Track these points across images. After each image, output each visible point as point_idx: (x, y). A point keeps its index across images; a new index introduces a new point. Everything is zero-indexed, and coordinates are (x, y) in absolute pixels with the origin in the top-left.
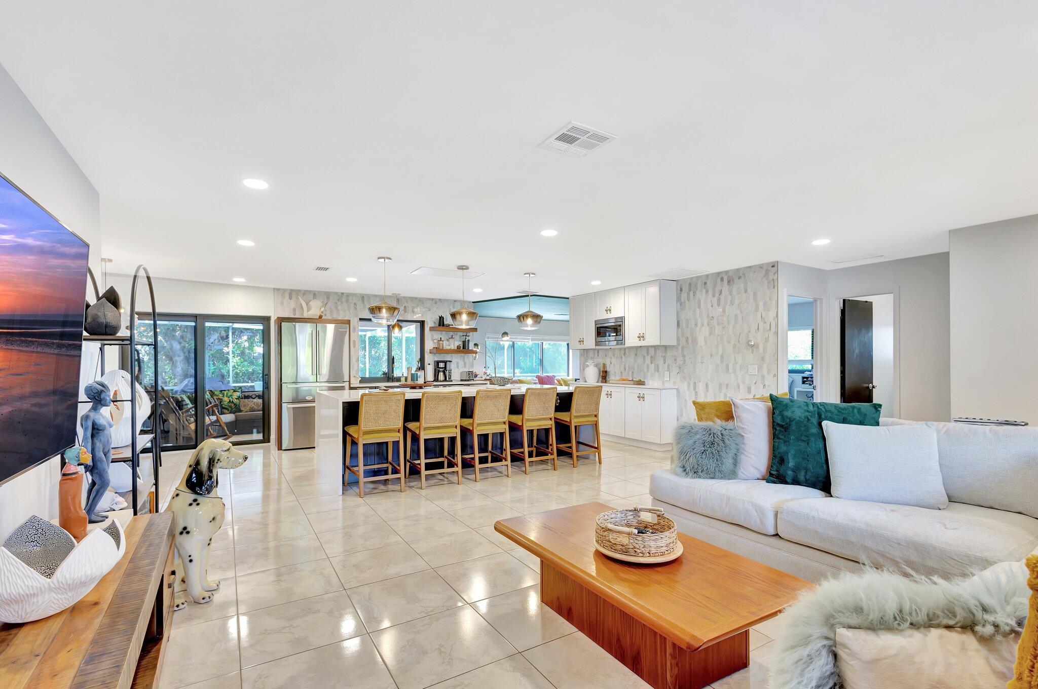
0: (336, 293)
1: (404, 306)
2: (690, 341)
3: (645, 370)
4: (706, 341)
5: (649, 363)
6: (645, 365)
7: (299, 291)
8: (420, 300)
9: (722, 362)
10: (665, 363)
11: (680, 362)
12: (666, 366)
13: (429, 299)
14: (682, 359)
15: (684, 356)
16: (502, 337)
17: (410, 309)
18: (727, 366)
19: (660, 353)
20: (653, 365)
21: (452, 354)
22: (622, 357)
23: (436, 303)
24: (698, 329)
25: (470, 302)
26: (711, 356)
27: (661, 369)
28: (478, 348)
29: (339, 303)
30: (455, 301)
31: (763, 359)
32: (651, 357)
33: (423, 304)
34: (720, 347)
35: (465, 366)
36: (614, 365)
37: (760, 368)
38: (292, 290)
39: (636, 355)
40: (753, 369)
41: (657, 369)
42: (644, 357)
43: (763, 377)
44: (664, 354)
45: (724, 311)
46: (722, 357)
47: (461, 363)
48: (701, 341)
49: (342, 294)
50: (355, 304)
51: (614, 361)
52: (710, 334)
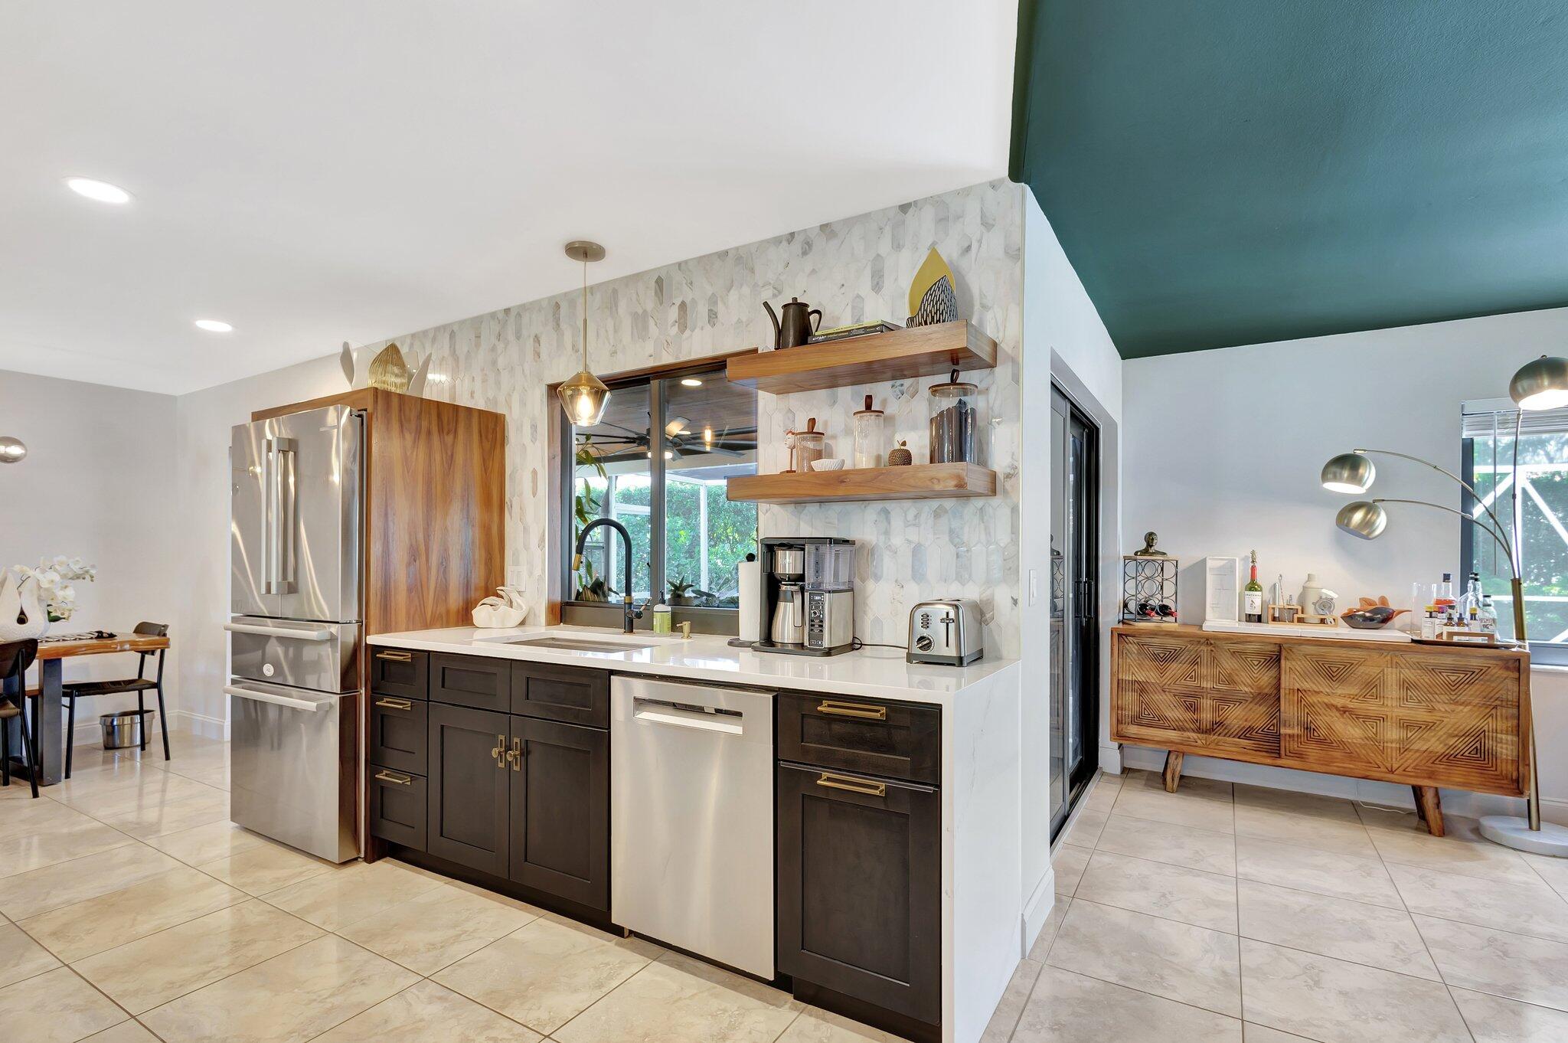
0: (493, 315)
1: (678, 302)
7: (425, 333)
8: (739, 259)
13: (777, 241)
16: (1516, 393)
17: (703, 309)
21: (888, 505)
23: (807, 247)
25: (994, 185)
28: (1356, 479)
29: (500, 346)
30: (904, 208)
33: (752, 271)
35: (962, 570)
38: (413, 336)
47: (938, 554)
49: (507, 311)
50: (537, 339)
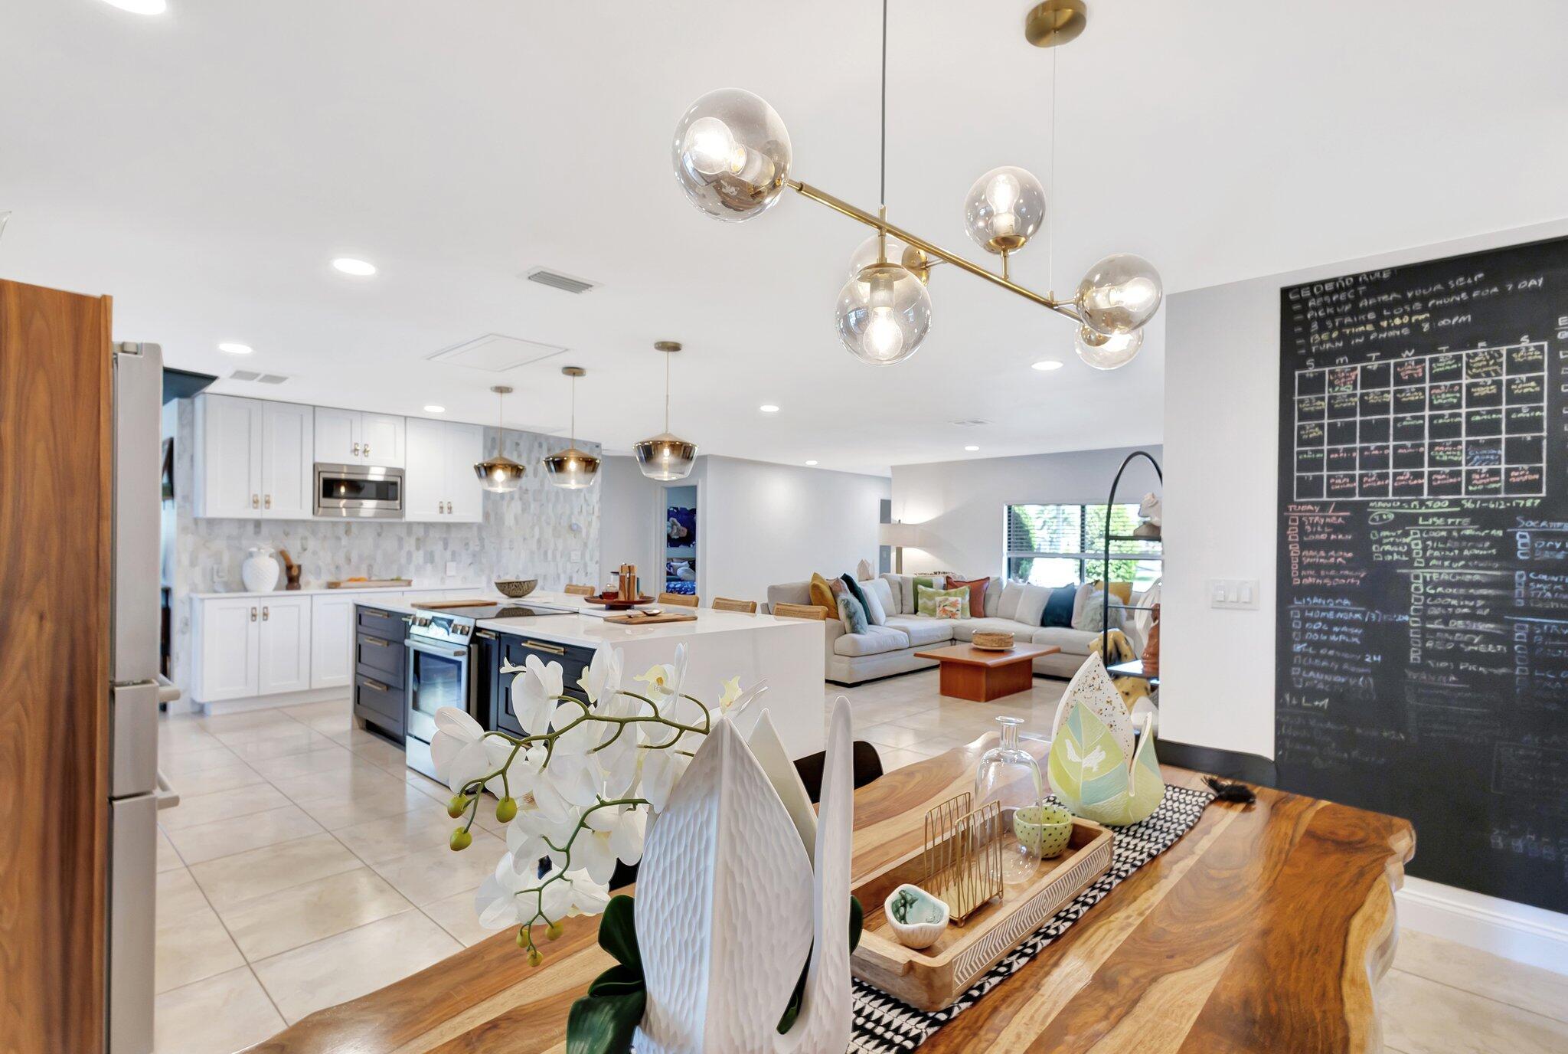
2: (492, 518)
3: (403, 561)
4: (516, 518)
5: (413, 548)
6: (403, 553)
9: (539, 549)
10: (445, 549)
11: (474, 546)
12: (448, 554)
14: (478, 543)
15: (481, 539)
18: (546, 553)
19: (432, 533)
20: (421, 553)
22: (338, 538)
24: (505, 503)
26: (525, 539)
27: (437, 558)
31: (585, 545)
32: (418, 539)
34: (537, 529)
36: (315, 553)
37: (583, 556)
39: (379, 535)
40: (575, 556)
41: (430, 558)
42: (400, 539)
43: (585, 566)
44: (444, 536)
45: (542, 485)
46: (539, 541)
48: (509, 520)
51: (312, 544)
52: (524, 510)
